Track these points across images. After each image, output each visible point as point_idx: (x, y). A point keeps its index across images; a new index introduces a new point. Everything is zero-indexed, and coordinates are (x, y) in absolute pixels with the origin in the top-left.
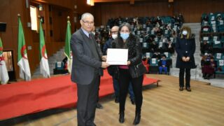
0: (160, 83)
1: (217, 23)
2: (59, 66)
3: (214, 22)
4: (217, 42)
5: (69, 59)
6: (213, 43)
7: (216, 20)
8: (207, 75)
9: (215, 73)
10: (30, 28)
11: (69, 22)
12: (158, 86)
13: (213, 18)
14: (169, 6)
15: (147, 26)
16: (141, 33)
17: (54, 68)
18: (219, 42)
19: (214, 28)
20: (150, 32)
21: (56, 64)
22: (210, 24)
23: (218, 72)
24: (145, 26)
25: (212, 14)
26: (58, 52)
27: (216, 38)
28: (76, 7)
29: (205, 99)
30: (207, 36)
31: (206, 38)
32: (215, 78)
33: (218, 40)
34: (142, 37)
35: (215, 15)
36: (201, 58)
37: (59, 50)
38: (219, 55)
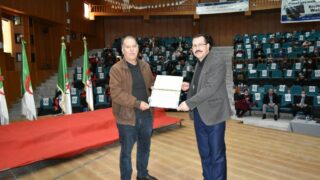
0: (183, 123)
1: (253, 47)
2: (46, 104)
3: (249, 46)
4: (252, 71)
5: (63, 94)
6: (248, 72)
7: (251, 43)
9: (250, 110)
10: (2, 49)
11: (63, 44)
12: (181, 126)
13: (248, 41)
14: (194, 23)
15: (167, 49)
16: (159, 59)
17: (39, 106)
18: (255, 71)
19: (249, 54)
20: (170, 58)
21: (42, 102)
22: (244, 47)
23: (255, 107)
24: (163, 49)
25: (246, 35)
26: (43, 84)
27: (251, 66)
28: (68, 21)
29: (236, 140)
30: (241, 62)
31: (239, 66)
32: (250, 115)
33: (253, 68)
34: (160, 64)
35: (250, 37)
36: (234, 91)
37: (44, 82)
38: (255, 87)
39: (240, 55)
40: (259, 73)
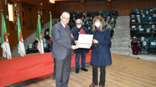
1: (141, 16)
3: (139, 16)
6: (138, 30)
8: (136, 52)
11: (39, 15)
14: (108, 4)
15: (93, 18)
16: (89, 23)
18: (142, 29)
19: (139, 20)
22: (136, 17)
23: (143, 49)
25: (137, 10)
27: (140, 26)
30: (135, 25)
31: (134, 27)
32: (140, 54)
33: (142, 28)
34: (90, 26)
35: (139, 11)
38: (143, 38)
39: (133, 21)
40: (145, 31)
